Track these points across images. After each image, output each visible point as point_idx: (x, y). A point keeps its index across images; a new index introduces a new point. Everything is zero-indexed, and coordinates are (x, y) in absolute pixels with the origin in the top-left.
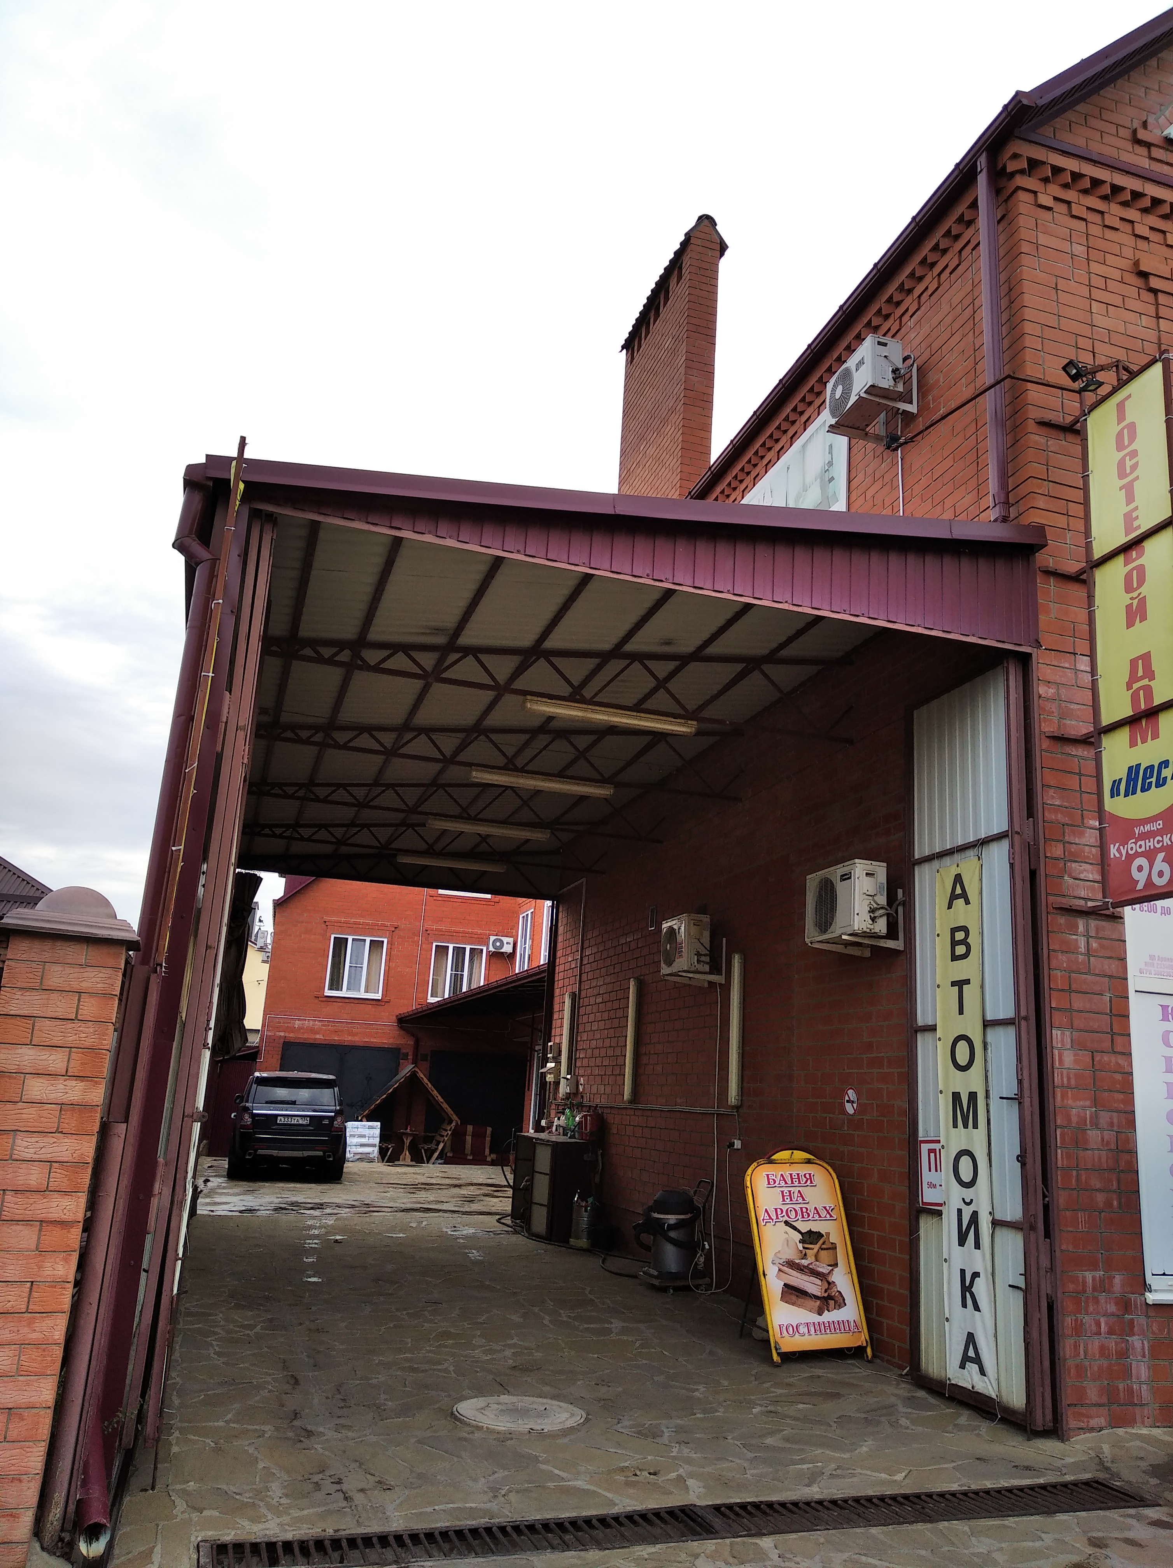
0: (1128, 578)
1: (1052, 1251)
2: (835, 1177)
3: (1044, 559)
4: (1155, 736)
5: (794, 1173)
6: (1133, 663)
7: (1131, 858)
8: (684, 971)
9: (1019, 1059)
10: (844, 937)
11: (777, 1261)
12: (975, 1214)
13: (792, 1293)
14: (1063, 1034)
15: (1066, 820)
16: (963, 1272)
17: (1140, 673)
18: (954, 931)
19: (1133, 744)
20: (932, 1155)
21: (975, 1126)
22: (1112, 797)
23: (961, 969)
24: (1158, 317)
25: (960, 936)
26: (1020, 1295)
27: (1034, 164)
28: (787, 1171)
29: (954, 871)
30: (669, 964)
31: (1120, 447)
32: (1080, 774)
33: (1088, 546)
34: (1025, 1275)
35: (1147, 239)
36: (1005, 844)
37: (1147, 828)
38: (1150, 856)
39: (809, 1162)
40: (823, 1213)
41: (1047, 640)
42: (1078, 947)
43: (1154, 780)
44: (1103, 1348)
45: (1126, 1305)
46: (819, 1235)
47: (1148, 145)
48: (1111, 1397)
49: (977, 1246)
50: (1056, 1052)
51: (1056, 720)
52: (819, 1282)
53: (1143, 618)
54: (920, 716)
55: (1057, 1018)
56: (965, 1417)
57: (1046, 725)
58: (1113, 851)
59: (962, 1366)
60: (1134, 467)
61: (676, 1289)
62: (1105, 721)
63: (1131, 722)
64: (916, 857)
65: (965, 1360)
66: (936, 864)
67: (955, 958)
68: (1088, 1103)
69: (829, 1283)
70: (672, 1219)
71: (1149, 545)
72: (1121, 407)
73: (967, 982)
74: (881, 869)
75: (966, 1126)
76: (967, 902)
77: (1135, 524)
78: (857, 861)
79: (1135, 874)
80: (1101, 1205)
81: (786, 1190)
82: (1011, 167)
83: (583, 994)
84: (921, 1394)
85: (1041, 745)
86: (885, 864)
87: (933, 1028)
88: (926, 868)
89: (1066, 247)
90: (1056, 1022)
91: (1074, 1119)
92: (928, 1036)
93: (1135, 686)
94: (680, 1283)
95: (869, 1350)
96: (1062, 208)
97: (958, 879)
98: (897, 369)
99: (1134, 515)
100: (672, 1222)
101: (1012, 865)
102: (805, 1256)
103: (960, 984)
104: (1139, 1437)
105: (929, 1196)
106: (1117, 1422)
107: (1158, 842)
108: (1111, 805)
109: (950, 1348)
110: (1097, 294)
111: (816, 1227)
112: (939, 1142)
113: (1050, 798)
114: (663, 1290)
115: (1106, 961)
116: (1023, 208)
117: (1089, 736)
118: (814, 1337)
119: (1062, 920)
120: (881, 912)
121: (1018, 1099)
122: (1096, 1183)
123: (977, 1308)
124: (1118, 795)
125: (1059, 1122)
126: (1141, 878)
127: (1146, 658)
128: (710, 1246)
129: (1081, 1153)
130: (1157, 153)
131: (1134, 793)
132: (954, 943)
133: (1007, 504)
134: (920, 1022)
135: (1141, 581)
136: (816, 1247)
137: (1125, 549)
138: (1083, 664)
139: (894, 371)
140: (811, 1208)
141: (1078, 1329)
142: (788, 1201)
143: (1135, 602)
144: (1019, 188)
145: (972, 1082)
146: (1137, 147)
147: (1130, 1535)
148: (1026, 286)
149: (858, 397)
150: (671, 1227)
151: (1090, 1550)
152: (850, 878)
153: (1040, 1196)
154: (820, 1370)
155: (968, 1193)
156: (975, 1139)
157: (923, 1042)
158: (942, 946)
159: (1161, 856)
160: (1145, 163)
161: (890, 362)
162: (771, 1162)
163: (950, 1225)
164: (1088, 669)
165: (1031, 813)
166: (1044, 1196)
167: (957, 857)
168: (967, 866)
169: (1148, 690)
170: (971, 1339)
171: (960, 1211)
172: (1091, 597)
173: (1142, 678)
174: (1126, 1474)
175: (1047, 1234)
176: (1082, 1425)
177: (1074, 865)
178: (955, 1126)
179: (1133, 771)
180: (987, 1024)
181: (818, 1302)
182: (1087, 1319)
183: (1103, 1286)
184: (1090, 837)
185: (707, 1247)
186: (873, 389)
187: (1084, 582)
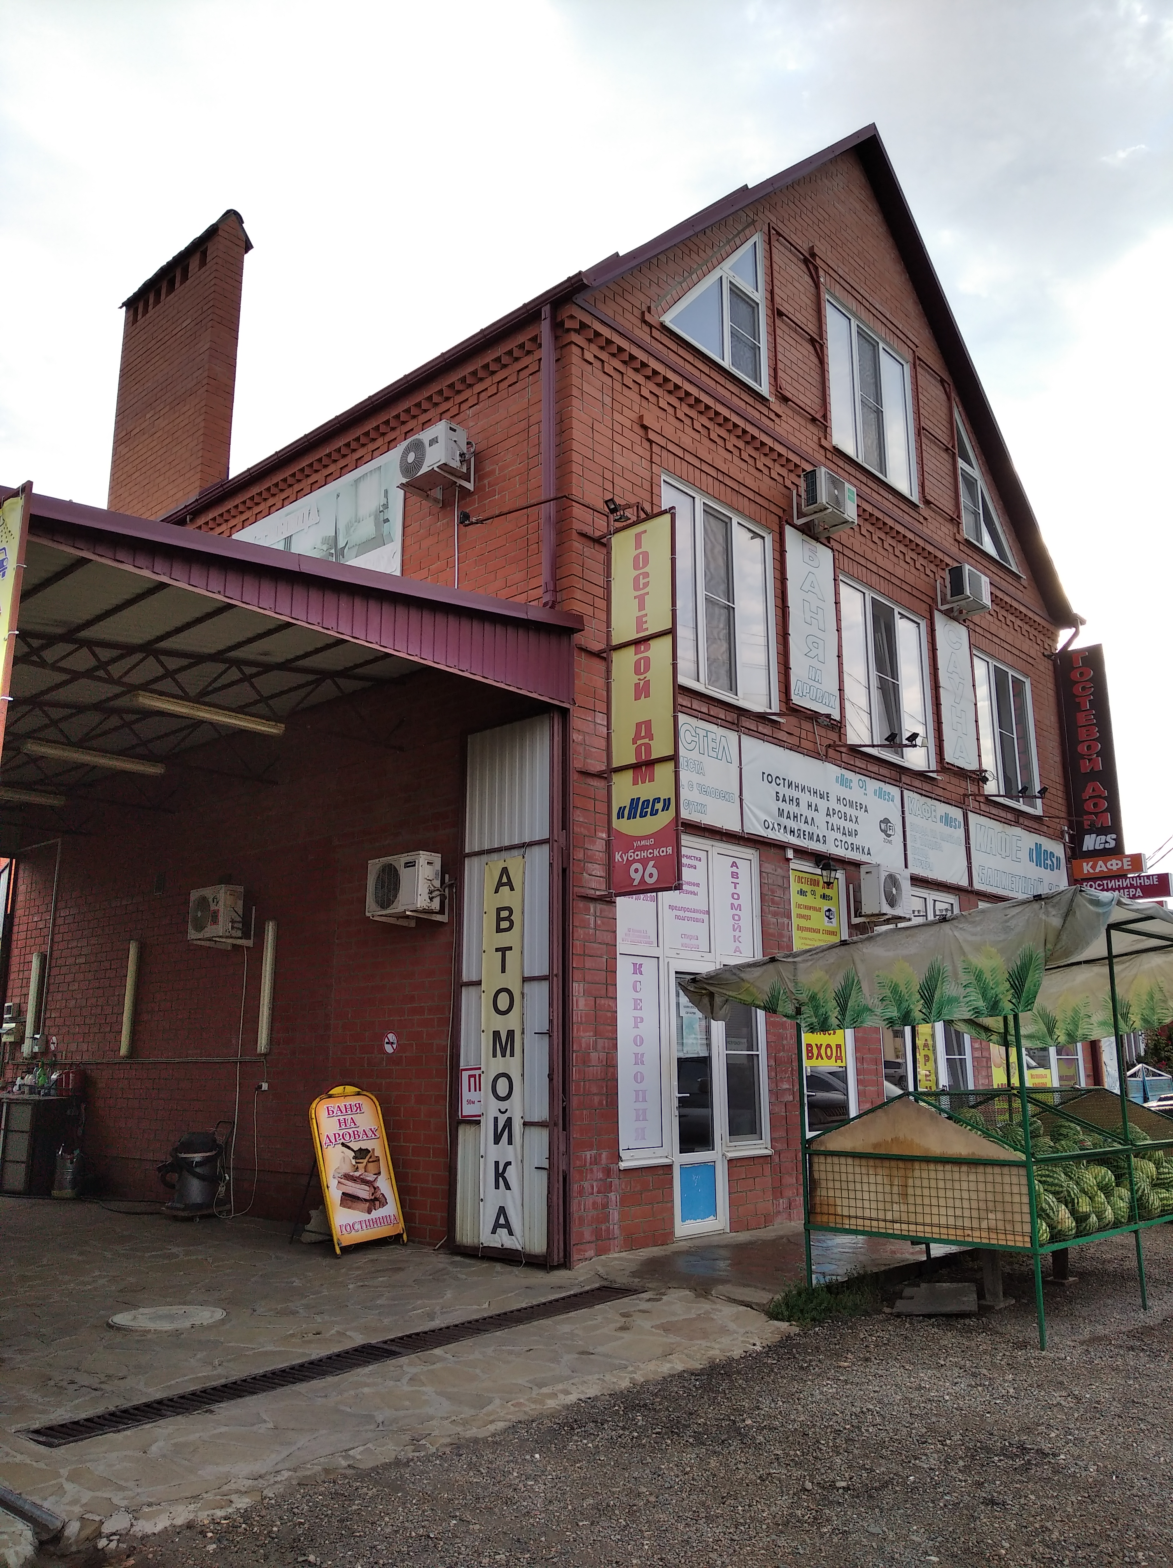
0: (637, 664)
1: (568, 1139)
2: (377, 1104)
3: (578, 638)
4: (652, 780)
5: (347, 1104)
6: (638, 725)
7: (630, 863)
8: (220, 937)
9: (551, 1005)
10: (408, 913)
11: (337, 1175)
12: (509, 1120)
13: (349, 1199)
14: (579, 986)
15: (586, 833)
16: (497, 1163)
17: (643, 734)
18: (499, 910)
19: (635, 783)
20: (472, 1079)
21: (512, 1055)
22: (618, 818)
23: (504, 940)
24: (652, 462)
25: (504, 914)
26: (545, 1174)
27: (583, 326)
28: (342, 1103)
29: (501, 865)
30: (200, 928)
31: (636, 567)
32: (595, 799)
33: (609, 634)
34: (549, 1158)
35: (647, 399)
36: (546, 848)
37: (643, 843)
38: (644, 862)
39: (358, 1094)
40: (370, 1134)
41: (580, 699)
42: (589, 924)
43: (649, 810)
44: (594, 1203)
45: (608, 1172)
46: (367, 1151)
47: (651, 326)
48: (598, 1235)
49: (510, 1142)
50: (575, 999)
51: (582, 759)
52: (367, 1188)
53: (647, 695)
54: (474, 741)
55: (577, 975)
56: (498, 1267)
57: (577, 763)
58: (618, 857)
59: (494, 1232)
60: (646, 585)
61: (202, 1217)
62: (615, 764)
63: (635, 767)
64: (467, 851)
65: (497, 1226)
66: (485, 858)
67: (499, 930)
68: (592, 1034)
69: (375, 1188)
70: (197, 1157)
71: (653, 643)
72: (638, 537)
73: (510, 948)
74: (437, 858)
75: (504, 1056)
76: (512, 889)
77: (645, 626)
78: (421, 852)
79: (633, 874)
80: (596, 1104)
81: (341, 1118)
82: (568, 324)
83: (56, 954)
84: (458, 1259)
85: (574, 777)
86: (440, 855)
87: (479, 983)
88: (476, 860)
89: (599, 395)
90: (575, 978)
91: (583, 1045)
92: (473, 990)
93: (639, 742)
94: (205, 1212)
95: (405, 1236)
96: (597, 364)
97: (505, 871)
98: (464, 454)
99: (644, 619)
100: (197, 1160)
101: (551, 864)
102: (357, 1169)
103: (503, 950)
104: (615, 1258)
105: (467, 1110)
106: (600, 1252)
107: (650, 853)
108: (616, 823)
109: (484, 1220)
110: (617, 438)
111: (364, 1145)
112: (480, 1068)
113: (577, 817)
114: (190, 1219)
115: (605, 933)
116: (576, 360)
117: (603, 772)
118: (365, 1231)
119: (581, 904)
120: (437, 893)
121: (549, 1034)
122: (594, 1090)
123: (508, 1187)
124: (623, 817)
125: (575, 1048)
126: (637, 877)
127: (648, 724)
128: (230, 1177)
129: (586, 1069)
130: (656, 334)
131: (635, 817)
132: (499, 919)
133: (555, 591)
134: (465, 978)
135: (647, 668)
136: (365, 1161)
137: (637, 642)
138: (601, 719)
139: (461, 455)
140: (360, 1130)
141: (581, 1192)
142: (343, 1127)
143: (642, 683)
144: (572, 342)
145: (512, 1021)
146: (644, 325)
147: (641, 1308)
148: (575, 423)
149: (430, 468)
150: (199, 1164)
151: (624, 1319)
152: (414, 865)
153: (561, 1102)
154: (372, 1255)
155: (503, 1105)
156: (512, 1065)
157: (467, 995)
158: (489, 921)
159: (652, 863)
160: (648, 339)
161: (458, 446)
162: (330, 1096)
163: (487, 1129)
164: (605, 723)
165: (565, 826)
166: (563, 1101)
167: (504, 854)
168: (514, 863)
169: (648, 747)
170: (502, 1211)
171: (496, 1119)
172: (608, 672)
173: (644, 738)
174: (618, 1280)
175: (564, 1129)
176: (581, 1257)
177: (590, 865)
178: (494, 1056)
179: (634, 802)
180: (525, 980)
181: (368, 1204)
182: (586, 1184)
183: (596, 1161)
184: (600, 845)
185: (227, 1178)
186: (444, 467)
187: (604, 659)
